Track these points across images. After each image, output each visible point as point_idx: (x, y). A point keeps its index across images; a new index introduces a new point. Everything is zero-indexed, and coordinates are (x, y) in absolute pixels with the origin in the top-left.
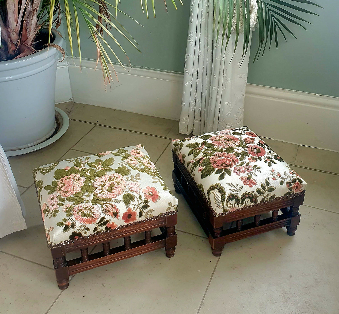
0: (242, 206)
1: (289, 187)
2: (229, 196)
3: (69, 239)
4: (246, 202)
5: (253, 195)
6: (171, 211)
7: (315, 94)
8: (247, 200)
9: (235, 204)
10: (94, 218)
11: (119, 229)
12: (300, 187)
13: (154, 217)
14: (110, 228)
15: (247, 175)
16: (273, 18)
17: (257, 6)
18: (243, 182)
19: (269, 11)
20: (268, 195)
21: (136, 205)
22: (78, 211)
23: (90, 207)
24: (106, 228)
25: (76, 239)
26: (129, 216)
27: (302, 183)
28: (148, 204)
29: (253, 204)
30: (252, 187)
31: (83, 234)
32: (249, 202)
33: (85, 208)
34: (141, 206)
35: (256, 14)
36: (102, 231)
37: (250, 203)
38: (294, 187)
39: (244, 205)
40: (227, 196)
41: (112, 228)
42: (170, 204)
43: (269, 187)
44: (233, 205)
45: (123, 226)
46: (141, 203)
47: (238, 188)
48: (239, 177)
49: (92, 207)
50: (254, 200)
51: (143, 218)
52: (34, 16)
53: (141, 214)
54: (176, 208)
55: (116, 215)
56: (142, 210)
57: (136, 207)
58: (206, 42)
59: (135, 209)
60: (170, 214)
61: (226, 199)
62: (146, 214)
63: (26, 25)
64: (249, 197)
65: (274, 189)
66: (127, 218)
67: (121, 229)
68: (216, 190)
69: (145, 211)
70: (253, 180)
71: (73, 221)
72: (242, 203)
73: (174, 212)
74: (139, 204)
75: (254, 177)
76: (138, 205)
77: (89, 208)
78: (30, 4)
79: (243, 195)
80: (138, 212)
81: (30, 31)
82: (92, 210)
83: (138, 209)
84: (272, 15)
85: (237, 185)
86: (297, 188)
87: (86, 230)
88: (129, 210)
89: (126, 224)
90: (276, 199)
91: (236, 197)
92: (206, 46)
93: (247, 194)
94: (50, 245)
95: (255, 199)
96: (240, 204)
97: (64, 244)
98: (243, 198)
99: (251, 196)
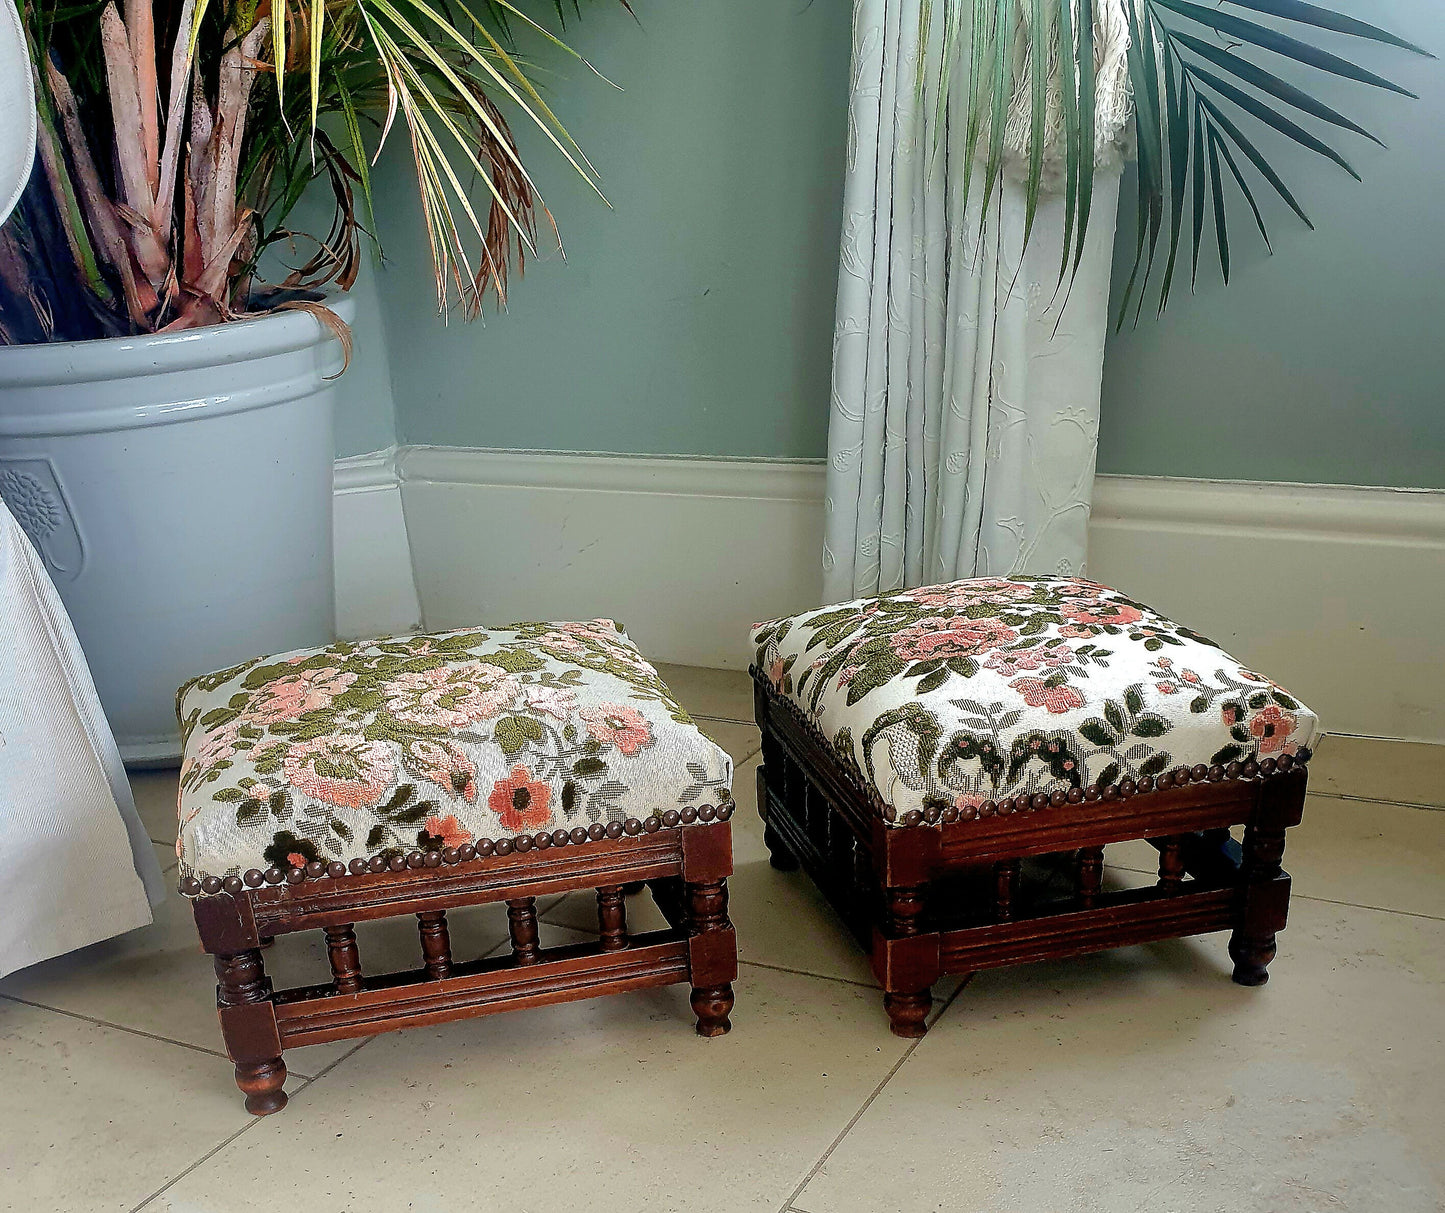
0: (1012, 791)
1: (1235, 725)
2: (955, 743)
3: (265, 866)
4: (1031, 774)
5: (1063, 744)
6: (704, 807)
7: (1396, 489)
8: (1035, 764)
9: (981, 775)
10: (368, 782)
11: (478, 855)
12: (1286, 729)
13: (628, 822)
14: (439, 839)
15: (1042, 673)
16: (1206, 116)
17: (1126, 29)
18: (1022, 696)
19: (1184, 73)
20: (1135, 752)
21: (552, 759)
22: (304, 755)
23: (356, 747)
24: (423, 838)
25: (294, 867)
26: (517, 799)
27: (1296, 712)
28: (603, 759)
29: (1065, 785)
30: (1060, 712)
31: (325, 852)
32: (1048, 777)
33: (335, 751)
34: (571, 762)
35: (1125, 70)
36: (407, 852)
37: (1052, 782)
38: (1257, 724)
39: (1021, 785)
40: (944, 741)
41: (447, 844)
42: (696, 769)
43: (1138, 715)
44: (972, 780)
45: (495, 841)
46: (573, 751)
47: (998, 717)
48: (1009, 680)
49: (365, 747)
50: (1068, 765)
51: (581, 820)
52: (221, 161)
53: (569, 797)
54: (725, 795)
55: (461, 784)
56: (574, 779)
57: (552, 765)
58: (918, 264)
59: (544, 774)
60: (698, 819)
61: (940, 751)
62: (591, 803)
63: (193, 207)
64: (1044, 753)
65: (1165, 726)
66: (513, 808)
67: (487, 854)
68: (902, 723)
69: (589, 785)
70: (1070, 689)
71: (280, 789)
72: (1012, 778)
73: (714, 813)
74: (563, 754)
75: (1073, 680)
76: (559, 760)
77: (352, 749)
78: (203, 110)
79: (1018, 743)
80: (557, 785)
81: (212, 233)
82: (363, 757)
83: (558, 773)
84: (1199, 97)
85: (997, 707)
86: (1270, 730)
87: (334, 835)
88: (519, 772)
89: (511, 835)
90: (1173, 774)
91: (987, 748)
92: (918, 283)
93: (1035, 737)
94: (187, 884)
95: (1076, 763)
96: (1003, 781)
97: (245, 888)
98: (1020, 753)
99: (1054, 748)
